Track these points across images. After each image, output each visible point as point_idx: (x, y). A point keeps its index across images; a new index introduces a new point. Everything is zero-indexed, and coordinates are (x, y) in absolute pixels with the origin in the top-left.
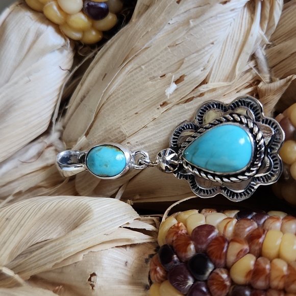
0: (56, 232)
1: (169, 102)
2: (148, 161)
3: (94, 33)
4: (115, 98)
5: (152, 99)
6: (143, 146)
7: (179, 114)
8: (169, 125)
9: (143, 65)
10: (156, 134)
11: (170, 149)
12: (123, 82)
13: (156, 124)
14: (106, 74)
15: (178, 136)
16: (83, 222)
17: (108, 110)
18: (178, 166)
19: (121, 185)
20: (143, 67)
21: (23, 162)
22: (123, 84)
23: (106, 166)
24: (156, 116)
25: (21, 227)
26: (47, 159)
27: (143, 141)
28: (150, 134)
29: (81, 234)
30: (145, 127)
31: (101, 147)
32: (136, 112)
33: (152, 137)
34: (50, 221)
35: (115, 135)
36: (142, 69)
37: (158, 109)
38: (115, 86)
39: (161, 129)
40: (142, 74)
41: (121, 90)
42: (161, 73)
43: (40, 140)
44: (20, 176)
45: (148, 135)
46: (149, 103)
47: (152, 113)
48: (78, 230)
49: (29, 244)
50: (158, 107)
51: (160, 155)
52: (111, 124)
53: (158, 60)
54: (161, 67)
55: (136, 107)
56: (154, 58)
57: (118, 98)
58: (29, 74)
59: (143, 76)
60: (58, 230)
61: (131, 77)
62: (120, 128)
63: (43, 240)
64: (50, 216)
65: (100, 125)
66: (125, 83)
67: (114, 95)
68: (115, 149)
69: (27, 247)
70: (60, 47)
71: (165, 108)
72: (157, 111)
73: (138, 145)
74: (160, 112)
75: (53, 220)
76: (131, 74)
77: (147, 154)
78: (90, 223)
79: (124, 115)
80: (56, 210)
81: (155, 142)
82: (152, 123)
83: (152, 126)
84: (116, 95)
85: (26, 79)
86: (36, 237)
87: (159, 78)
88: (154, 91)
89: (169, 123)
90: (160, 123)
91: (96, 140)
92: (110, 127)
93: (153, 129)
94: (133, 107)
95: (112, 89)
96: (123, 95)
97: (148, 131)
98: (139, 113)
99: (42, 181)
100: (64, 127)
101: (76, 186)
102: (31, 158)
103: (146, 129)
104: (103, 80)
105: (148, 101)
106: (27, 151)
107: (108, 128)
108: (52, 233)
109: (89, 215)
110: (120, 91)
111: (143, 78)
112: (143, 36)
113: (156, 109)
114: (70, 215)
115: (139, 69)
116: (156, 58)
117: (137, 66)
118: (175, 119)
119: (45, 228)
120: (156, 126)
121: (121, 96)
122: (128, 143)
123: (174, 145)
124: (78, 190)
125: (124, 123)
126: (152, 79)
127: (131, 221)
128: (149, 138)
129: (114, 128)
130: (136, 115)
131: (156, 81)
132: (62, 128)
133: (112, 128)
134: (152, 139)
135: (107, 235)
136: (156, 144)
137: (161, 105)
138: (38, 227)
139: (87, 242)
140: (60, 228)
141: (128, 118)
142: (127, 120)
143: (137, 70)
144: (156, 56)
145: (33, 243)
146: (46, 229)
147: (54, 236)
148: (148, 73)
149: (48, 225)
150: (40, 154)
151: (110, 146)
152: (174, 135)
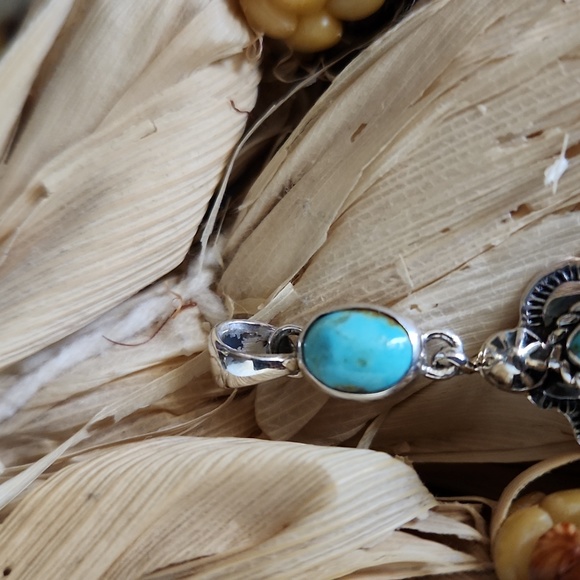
0: (223, 536)
1: (534, 205)
2: (462, 357)
3: (325, 22)
4: (392, 186)
5: (495, 195)
6: (449, 318)
7: (558, 237)
8: (528, 266)
9: (483, 102)
10: (488, 287)
11: (525, 330)
12: (420, 146)
13: (494, 260)
14: (363, 126)
15: (546, 297)
16: (308, 512)
17: (367, 216)
18: (545, 376)
19: (375, 414)
20: (483, 108)
21: (116, 343)
22: (419, 151)
23: (363, 363)
24: (496, 241)
25: (130, 520)
26: (180, 338)
27: (452, 304)
28: (473, 285)
29: (302, 546)
30: (464, 267)
31: (346, 314)
32: (445, 226)
33: (477, 296)
34: (208, 506)
35: (379, 285)
36: (479, 114)
37: (504, 221)
38: (396, 156)
39: (504, 275)
40: (477, 127)
41: (413, 165)
42: (531, 127)
43: (160, 289)
44: (108, 380)
45: (469, 289)
46: (486, 203)
47: (487, 230)
48: (293, 536)
49: (148, 567)
50: (505, 217)
51: (498, 343)
52: (370, 253)
53: (526, 90)
54: (534, 111)
55: (450, 213)
56: (516, 87)
57: (400, 187)
58: (154, 113)
59: (480, 132)
60: (228, 532)
61: (444, 133)
62: (394, 265)
63: (189, 557)
64: (210, 492)
65: (342, 255)
66: (426, 147)
67: (388, 179)
68: (384, 321)
69: (140, 574)
70: (238, 50)
71: (521, 222)
72: (501, 227)
73: (437, 314)
74: (508, 230)
75: (215, 504)
76: (446, 124)
77: (457, 339)
78: (326, 518)
79: (411, 234)
80: (229, 477)
81: (482, 307)
82: (482, 259)
83: (482, 264)
84: (393, 180)
85: (148, 125)
86: (167, 549)
87: (524, 139)
88: (506, 174)
89: (528, 262)
90: (505, 258)
91: (321, 295)
92: (367, 263)
93: (485, 274)
94: (440, 212)
95: (389, 161)
96: (415, 179)
97: (472, 278)
98: (454, 228)
99: (167, 396)
100: (227, 259)
101: (259, 412)
102: (136, 335)
103: (466, 274)
104: (353, 139)
105: (484, 200)
106: (126, 314)
107: (361, 266)
108: (211, 538)
109: (323, 496)
110: (408, 169)
111: (480, 137)
112: (488, 29)
113: (497, 221)
114: (266, 491)
115: (471, 113)
116: (523, 86)
117: (466, 104)
118: (546, 252)
119: (192, 523)
120: (493, 265)
121: (409, 182)
122: (414, 307)
123: (534, 320)
124: (261, 422)
125: (407, 252)
126: (505, 140)
127: (422, 513)
128: (469, 298)
129: (378, 267)
130: (442, 234)
131: (514, 145)
132: (221, 262)
133: (373, 265)
134: (475, 300)
135: (367, 549)
136: (486, 313)
137: (513, 213)
138: (173, 522)
139: (316, 568)
140: (234, 526)
141: (420, 242)
142: (416, 247)
143: (465, 116)
144: (522, 82)
145: (161, 564)
146: (195, 527)
147: (218, 547)
148: (493, 125)
149: (201, 516)
150: (159, 326)
151: (371, 313)
152: (536, 294)
